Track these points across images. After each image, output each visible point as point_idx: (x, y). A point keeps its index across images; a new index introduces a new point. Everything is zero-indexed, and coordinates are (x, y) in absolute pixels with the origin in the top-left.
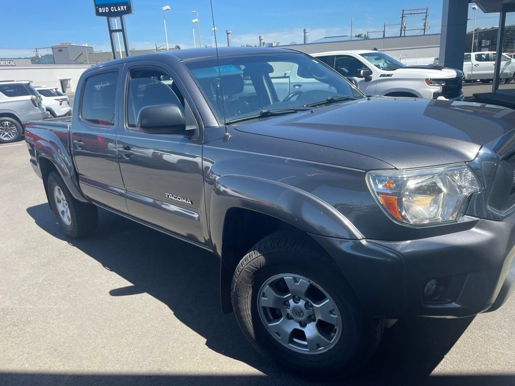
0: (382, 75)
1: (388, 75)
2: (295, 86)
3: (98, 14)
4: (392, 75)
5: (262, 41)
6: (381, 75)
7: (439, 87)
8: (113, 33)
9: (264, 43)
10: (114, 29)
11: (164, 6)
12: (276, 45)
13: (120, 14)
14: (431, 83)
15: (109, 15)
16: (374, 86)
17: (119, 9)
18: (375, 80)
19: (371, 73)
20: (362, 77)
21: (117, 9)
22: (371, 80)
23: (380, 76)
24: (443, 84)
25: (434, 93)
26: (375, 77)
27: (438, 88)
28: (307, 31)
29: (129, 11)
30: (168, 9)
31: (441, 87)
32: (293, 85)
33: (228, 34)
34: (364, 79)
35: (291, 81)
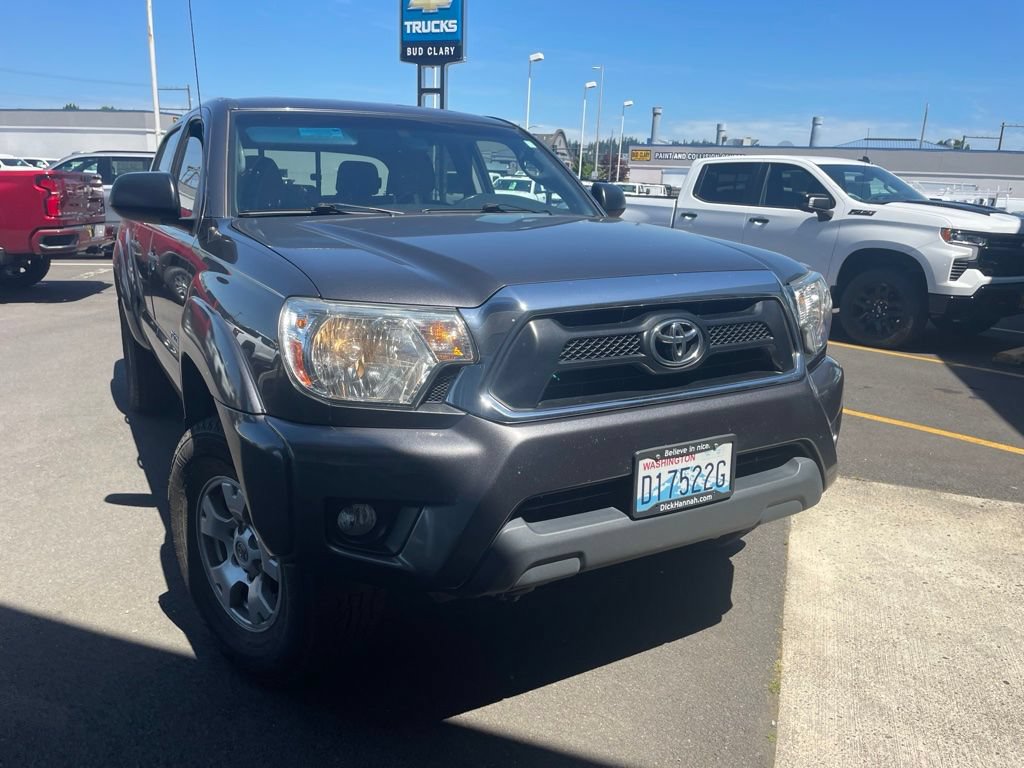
0: (855, 212)
1: (867, 213)
2: (684, 215)
3: (404, 57)
4: (874, 212)
5: (723, 134)
6: (853, 211)
7: (971, 250)
8: (424, 95)
9: (724, 139)
10: (427, 87)
11: (532, 54)
12: (749, 144)
13: (441, 61)
14: (955, 238)
15: (423, 61)
16: (834, 232)
17: (441, 52)
18: (839, 218)
19: (832, 203)
20: (811, 211)
21: (438, 51)
22: (831, 218)
23: (850, 213)
24: (981, 244)
25: (956, 261)
26: (839, 213)
27: (967, 251)
28: (821, 122)
29: (457, 56)
30: (540, 59)
31: (977, 249)
32: (680, 213)
33: (655, 115)
34: (815, 214)
35: (679, 206)
